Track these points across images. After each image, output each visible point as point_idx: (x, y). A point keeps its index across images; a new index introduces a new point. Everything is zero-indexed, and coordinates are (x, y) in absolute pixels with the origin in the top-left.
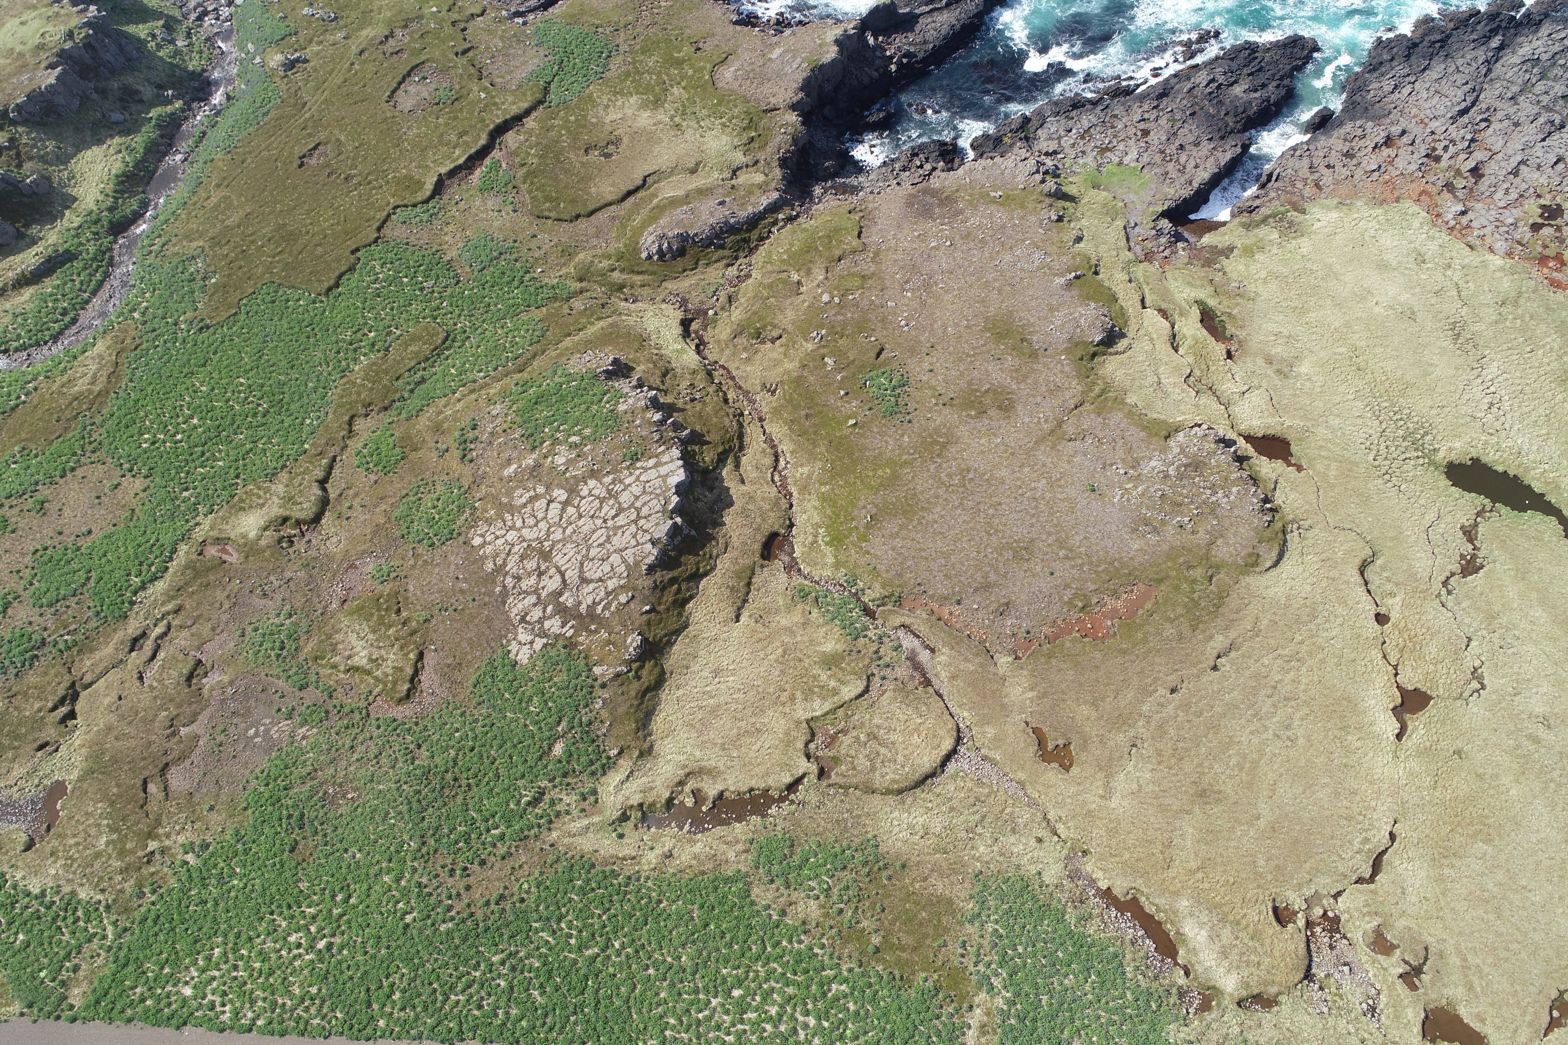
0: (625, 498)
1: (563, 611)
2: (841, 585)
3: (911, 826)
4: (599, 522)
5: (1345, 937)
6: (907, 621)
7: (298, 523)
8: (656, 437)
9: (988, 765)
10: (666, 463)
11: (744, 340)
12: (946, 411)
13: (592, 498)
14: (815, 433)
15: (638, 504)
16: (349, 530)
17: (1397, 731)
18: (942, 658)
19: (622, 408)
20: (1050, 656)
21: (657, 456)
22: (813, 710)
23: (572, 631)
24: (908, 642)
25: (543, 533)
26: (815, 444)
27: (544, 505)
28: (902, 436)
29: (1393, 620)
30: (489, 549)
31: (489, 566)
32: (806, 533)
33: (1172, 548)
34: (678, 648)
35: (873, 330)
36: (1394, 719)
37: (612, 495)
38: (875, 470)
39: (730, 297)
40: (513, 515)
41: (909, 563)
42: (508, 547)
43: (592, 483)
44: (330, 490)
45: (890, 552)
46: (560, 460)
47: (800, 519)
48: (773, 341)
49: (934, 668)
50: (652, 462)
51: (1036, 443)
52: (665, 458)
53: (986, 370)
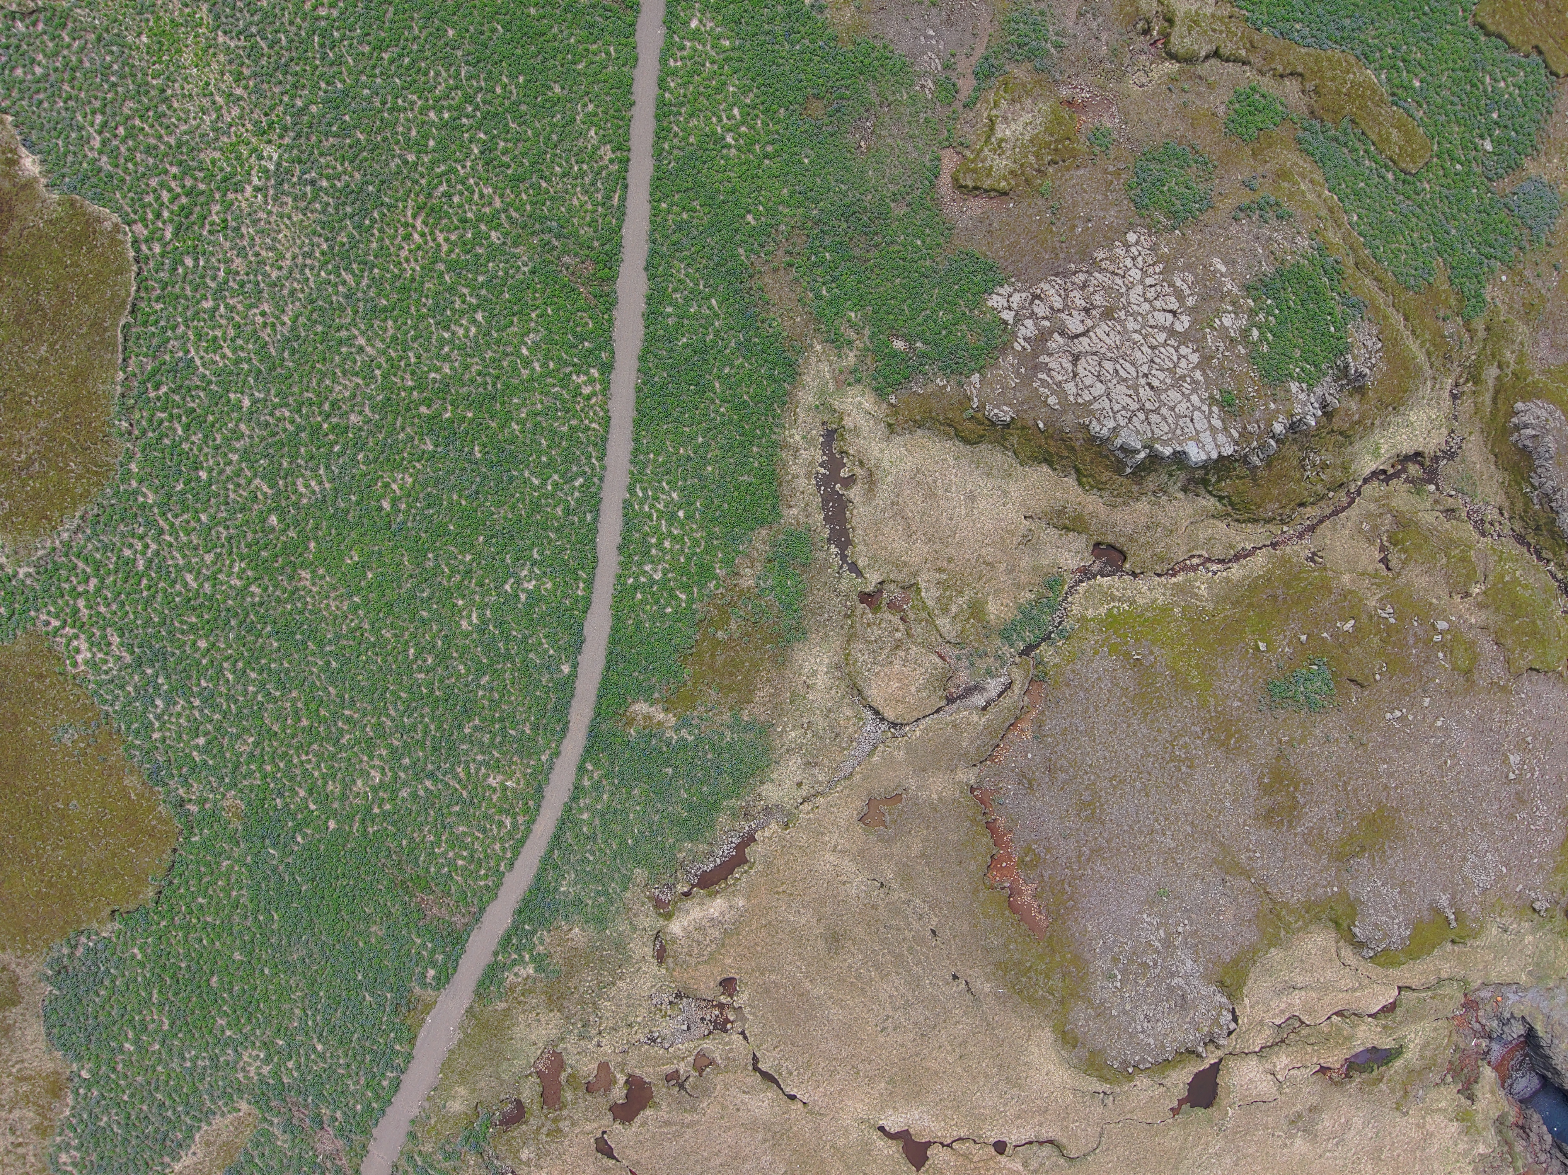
0: (1174, 395)
1: (1043, 336)
2: (1060, 623)
3: (814, 673)
4: (1145, 369)
5: (710, 1033)
6: (1016, 688)
7: (1168, 36)
8: (1252, 428)
9: (868, 748)
10: (1215, 440)
11: (1387, 527)
12: (1271, 752)
13: (1175, 359)
14: (1250, 605)
15: (1164, 410)
16: (1154, 93)
17: (887, 1128)
18: (975, 718)
19: (1294, 387)
20: (974, 821)
21: (1225, 429)
22: (927, 590)
23: (1020, 349)
24: (994, 686)
25: (1136, 308)
26: (1236, 603)
27: (1171, 307)
28: (1240, 700)
29: (999, 1157)
30: (1120, 251)
31: (1100, 255)
32: (1124, 589)
33: (1087, 962)
34: (998, 458)
35: (1390, 679)
36: (899, 1130)
37: (1178, 381)
38: (1197, 667)
39: (1453, 510)
40: (1161, 273)
41: (1081, 694)
42: (1121, 272)
43: (1195, 358)
44: (1207, 65)
45: (1096, 676)
46: (1227, 321)
47: (1141, 584)
48: (1385, 561)
49: (966, 708)
50: (1218, 424)
51: (1222, 844)
52: (1221, 438)
53: (1323, 802)
